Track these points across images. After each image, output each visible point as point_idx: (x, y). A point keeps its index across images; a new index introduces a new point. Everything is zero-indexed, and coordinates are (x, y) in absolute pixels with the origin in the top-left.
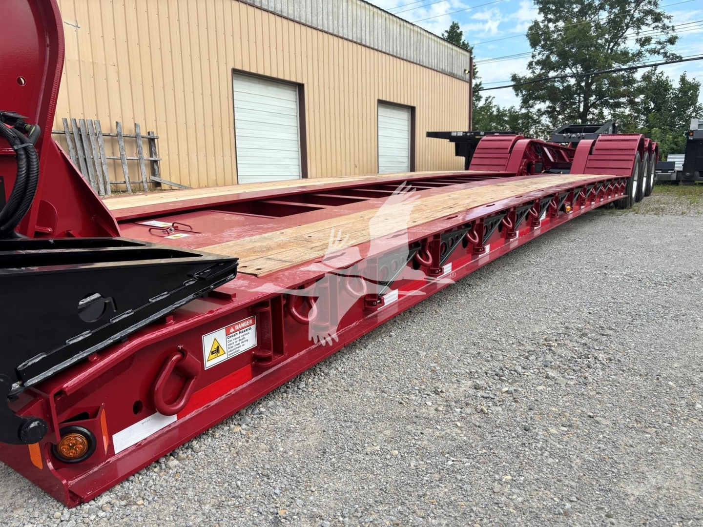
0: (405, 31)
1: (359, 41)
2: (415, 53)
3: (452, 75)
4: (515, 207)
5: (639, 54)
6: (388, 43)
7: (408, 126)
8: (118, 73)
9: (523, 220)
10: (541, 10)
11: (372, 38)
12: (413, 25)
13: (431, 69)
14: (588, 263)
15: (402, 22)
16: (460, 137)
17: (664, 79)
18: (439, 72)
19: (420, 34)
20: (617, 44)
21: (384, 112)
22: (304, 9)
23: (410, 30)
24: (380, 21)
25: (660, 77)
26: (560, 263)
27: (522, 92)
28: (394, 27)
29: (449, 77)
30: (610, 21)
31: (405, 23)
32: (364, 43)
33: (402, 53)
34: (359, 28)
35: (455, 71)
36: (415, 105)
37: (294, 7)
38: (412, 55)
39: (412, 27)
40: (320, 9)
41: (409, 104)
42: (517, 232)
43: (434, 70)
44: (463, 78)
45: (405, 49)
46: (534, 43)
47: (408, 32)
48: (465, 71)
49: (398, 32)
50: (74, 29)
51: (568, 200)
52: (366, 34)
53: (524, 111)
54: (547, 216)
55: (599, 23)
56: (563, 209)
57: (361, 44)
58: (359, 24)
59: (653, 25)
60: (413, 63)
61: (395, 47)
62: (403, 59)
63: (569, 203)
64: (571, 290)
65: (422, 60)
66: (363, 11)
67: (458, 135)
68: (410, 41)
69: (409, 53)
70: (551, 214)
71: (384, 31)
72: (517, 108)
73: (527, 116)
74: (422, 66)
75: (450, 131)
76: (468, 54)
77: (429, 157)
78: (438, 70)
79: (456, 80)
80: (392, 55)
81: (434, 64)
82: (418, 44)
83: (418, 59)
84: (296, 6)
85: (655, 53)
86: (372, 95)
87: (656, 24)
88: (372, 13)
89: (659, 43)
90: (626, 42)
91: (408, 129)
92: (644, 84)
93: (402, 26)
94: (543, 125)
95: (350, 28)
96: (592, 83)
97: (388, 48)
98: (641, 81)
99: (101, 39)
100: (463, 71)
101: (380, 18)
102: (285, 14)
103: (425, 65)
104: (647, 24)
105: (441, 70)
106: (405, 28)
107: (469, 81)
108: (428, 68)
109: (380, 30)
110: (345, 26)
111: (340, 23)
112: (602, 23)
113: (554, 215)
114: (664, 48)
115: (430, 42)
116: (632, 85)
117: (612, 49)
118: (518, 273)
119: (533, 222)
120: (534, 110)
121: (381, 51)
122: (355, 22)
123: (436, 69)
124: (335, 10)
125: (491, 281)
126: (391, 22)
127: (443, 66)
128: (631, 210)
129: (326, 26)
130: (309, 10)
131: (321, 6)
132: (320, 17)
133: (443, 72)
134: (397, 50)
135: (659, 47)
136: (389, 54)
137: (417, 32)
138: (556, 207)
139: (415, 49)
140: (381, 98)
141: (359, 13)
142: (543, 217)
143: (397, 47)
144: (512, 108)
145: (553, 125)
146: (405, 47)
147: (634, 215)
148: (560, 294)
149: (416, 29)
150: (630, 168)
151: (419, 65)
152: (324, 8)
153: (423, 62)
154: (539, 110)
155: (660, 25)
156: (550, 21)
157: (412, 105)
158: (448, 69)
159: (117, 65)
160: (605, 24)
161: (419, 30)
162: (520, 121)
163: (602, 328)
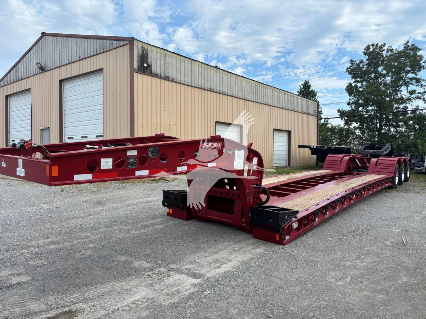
0: (287, 96)
1: (266, 103)
2: (291, 105)
3: (309, 114)
4: (345, 196)
5: (409, 99)
6: (278, 103)
7: (287, 140)
8: (177, 127)
9: (347, 199)
10: (352, 78)
11: (272, 101)
12: (290, 93)
13: (299, 112)
14: (369, 213)
15: (285, 92)
16: (315, 148)
17: (423, 113)
18: (302, 113)
19: (294, 96)
20: (396, 94)
21: (276, 134)
22: (244, 93)
23: (289, 95)
24: (275, 93)
25: (421, 113)
26: (359, 213)
27: (344, 118)
28: (282, 95)
29: (307, 115)
30: (392, 82)
31: (287, 93)
32: (268, 104)
33: (285, 106)
34: (266, 97)
35: (310, 112)
36: (291, 130)
37: (240, 92)
38: (290, 106)
39: (290, 94)
40: (250, 92)
41: (288, 130)
42: (346, 202)
43: (300, 112)
44: (314, 115)
45: (286, 104)
46: (350, 94)
47: (288, 96)
48: (315, 111)
49: (283, 97)
50: (164, 112)
51: (363, 190)
52: (269, 100)
53: (346, 127)
54: (355, 196)
55: (386, 83)
56: (361, 193)
57: (267, 105)
58: (266, 95)
59: (416, 85)
60: (290, 110)
61: (282, 104)
62: (285, 109)
63: (364, 191)
64: (362, 220)
65: (294, 109)
66: (268, 90)
67: (314, 147)
68: (289, 100)
69: (288, 106)
70: (357, 196)
71: (277, 97)
72: (342, 125)
73: (348, 130)
74: (294, 111)
75: (310, 145)
76: (316, 103)
77: (297, 154)
78: (302, 112)
79: (310, 116)
80: (281, 108)
81: (300, 109)
82: (293, 101)
83: (292, 108)
84: (241, 92)
85: (418, 99)
86: (271, 127)
87: (418, 84)
88: (272, 90)
89: (420, 93)
90: (401, 92)
91: (287, 141)
92: (412, 115)
93: (285, 94)
94: (357, 135)
95: (262, 98)
96: (383, 114)
97: (279, 105)
98: (410, 114)
99: (172, 115)
100: (314, 111)
101: (275, 92)
102: (236, 96)
103: (295, 111)
104: (412, 84)
105: (303, 112)
106: (287, 95)
107: (317, 116)
108: (297, 112)
109: (275, 97)
110: (260, 97)
111: (258, 97)
112: (388, 82)
113: (358, 196)
114: (423, 96)
115: (298, 100)
116: (406, 116)
117: (393, 96)
118: (346, 215)
119: (351, 199)
120: (352, 127)
121: (276, 107)
122: (264, 95)
123: (301, 112)
124: (256, 91)
125: (338, 217)
126: (280, 93)
127: (305, 110)
128: (395, 190)
129: (252, 98)
130: (246, 93)
131: (251, 90)
132: (250, 95)
133: (304, 113)
134: (283, 105)
135: (420, 95)
136: (279, 108)
137: (292, 96)
138: (358, 193)
139: (291, 104)
140: (275, 128)
141: (266, 91)
142: (354, 197)
143: (283, 104)
144: (340, 125)
145: (362, 135)
146: (287, 103)
147: (395, 192)
148: (358, 221)
149: (291, 94)
150: (393, 173)
151: (293, 111)
152: (252, 91)
153: (295, 109)
154: (355, 127)
155: (420, 84)
156: (358, 82)
157: (289, 130)
158: (307, 111)
159: (176, 124)
160: (389, 83)
161: (293, 95)
162: (344, 132)
163: (368, 229)
